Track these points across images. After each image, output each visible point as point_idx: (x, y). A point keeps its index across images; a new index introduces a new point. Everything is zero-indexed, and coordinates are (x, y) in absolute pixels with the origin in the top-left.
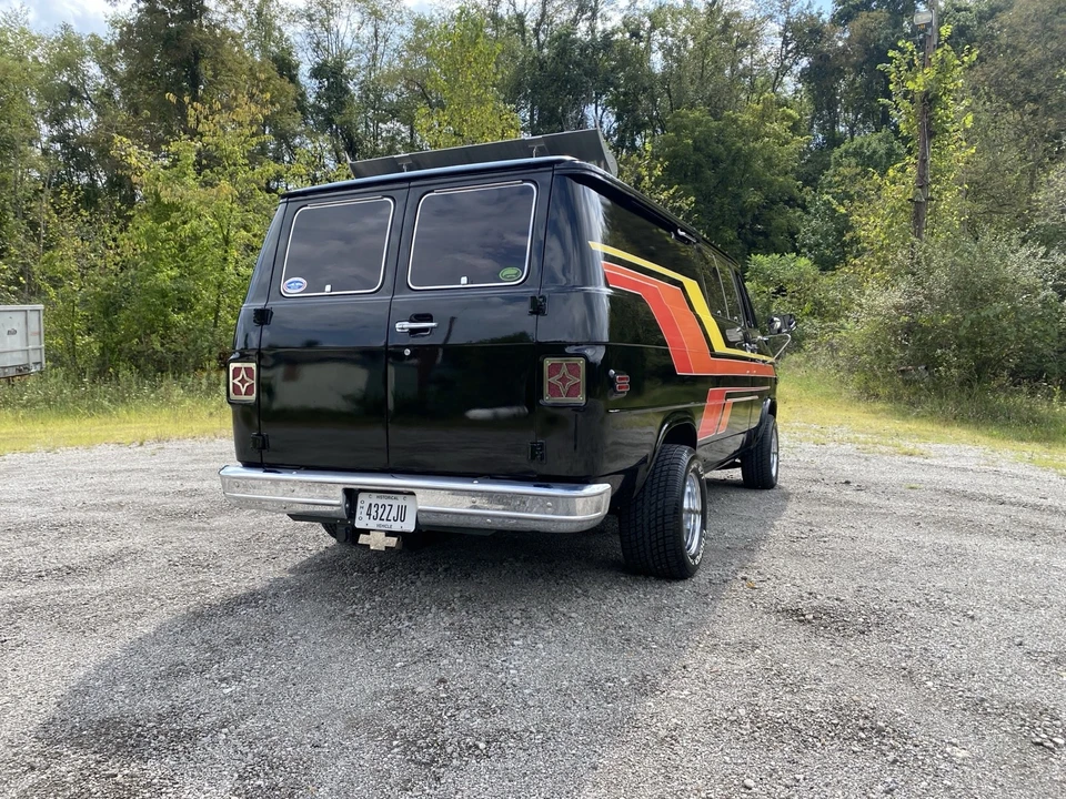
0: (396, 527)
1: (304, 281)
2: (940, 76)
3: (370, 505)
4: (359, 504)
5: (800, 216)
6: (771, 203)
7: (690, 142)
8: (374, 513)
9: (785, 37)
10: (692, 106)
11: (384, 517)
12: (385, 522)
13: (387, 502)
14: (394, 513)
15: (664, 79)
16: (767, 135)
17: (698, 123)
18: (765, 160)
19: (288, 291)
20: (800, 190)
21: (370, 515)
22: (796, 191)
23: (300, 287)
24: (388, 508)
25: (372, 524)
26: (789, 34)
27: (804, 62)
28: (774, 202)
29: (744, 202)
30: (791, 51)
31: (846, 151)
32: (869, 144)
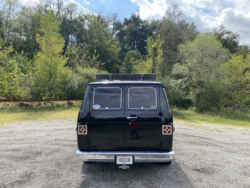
0: (128, 163)
1: (100, 106)
2: (158, 45)
3: (120, 158)
4: (117, 159)
5: (120, 66)
6: (112, 62)
7: (95, 47)
8: (121, 160)
9: (114, 26)
10: (95, 39)
11: (124, 161)
12: (125, 162)
13: (124, 158)
14: (127, 160)
15: (89, 31)
16: (112, 47)
17: (97, 43)
18: (111, 53)
19: (95, 108)
20: (119, 60)
21: (120, 161)
22: (118, 60)
23: (98, 107)
24: (125, 159)
25: (121, 163)
26: (115, 25)
27: (118, 31)
28: (113, 62)
29: (107, 62)
30: (115, 29)
31: (129, 53)
32: (134, 52)
